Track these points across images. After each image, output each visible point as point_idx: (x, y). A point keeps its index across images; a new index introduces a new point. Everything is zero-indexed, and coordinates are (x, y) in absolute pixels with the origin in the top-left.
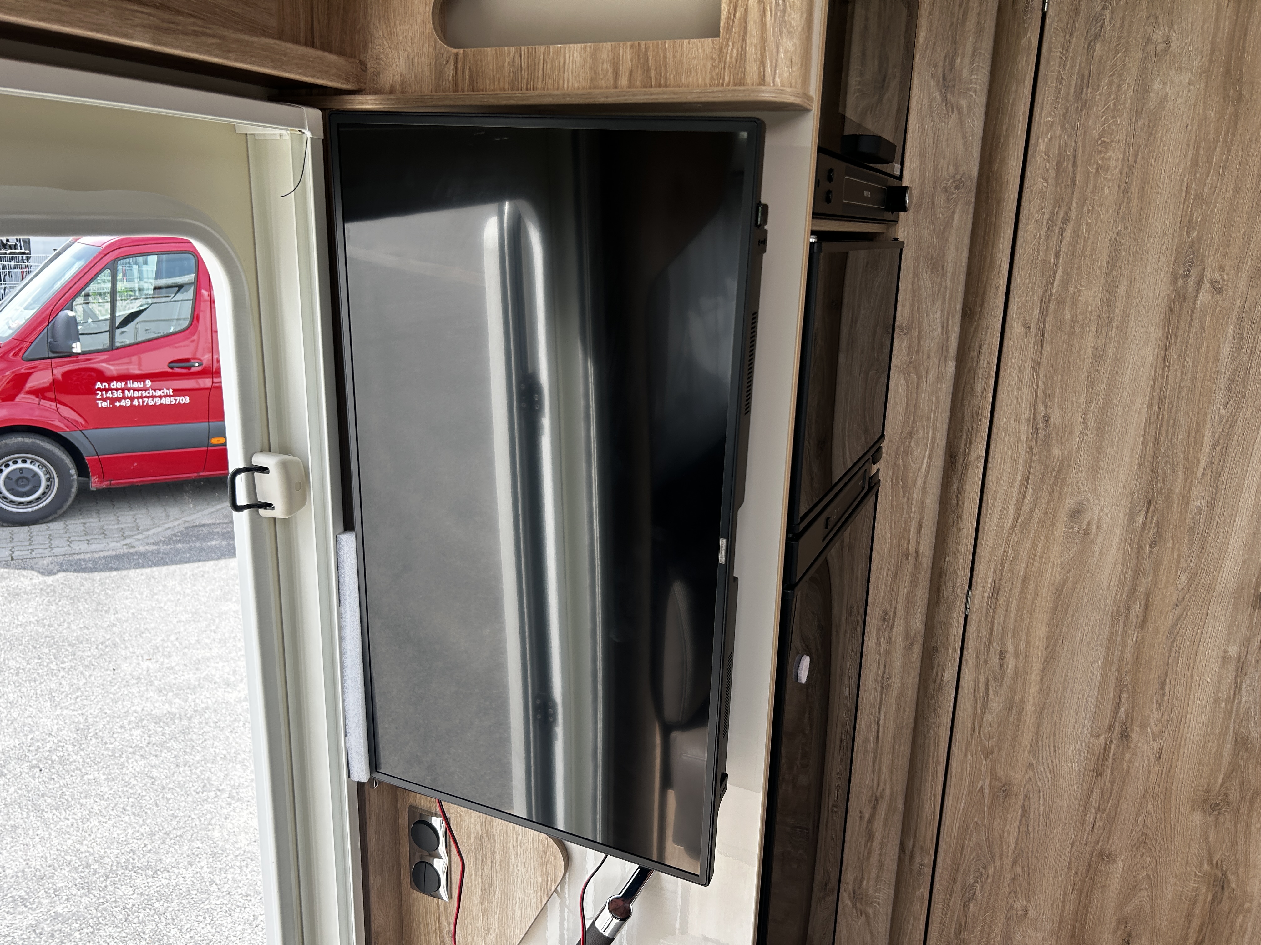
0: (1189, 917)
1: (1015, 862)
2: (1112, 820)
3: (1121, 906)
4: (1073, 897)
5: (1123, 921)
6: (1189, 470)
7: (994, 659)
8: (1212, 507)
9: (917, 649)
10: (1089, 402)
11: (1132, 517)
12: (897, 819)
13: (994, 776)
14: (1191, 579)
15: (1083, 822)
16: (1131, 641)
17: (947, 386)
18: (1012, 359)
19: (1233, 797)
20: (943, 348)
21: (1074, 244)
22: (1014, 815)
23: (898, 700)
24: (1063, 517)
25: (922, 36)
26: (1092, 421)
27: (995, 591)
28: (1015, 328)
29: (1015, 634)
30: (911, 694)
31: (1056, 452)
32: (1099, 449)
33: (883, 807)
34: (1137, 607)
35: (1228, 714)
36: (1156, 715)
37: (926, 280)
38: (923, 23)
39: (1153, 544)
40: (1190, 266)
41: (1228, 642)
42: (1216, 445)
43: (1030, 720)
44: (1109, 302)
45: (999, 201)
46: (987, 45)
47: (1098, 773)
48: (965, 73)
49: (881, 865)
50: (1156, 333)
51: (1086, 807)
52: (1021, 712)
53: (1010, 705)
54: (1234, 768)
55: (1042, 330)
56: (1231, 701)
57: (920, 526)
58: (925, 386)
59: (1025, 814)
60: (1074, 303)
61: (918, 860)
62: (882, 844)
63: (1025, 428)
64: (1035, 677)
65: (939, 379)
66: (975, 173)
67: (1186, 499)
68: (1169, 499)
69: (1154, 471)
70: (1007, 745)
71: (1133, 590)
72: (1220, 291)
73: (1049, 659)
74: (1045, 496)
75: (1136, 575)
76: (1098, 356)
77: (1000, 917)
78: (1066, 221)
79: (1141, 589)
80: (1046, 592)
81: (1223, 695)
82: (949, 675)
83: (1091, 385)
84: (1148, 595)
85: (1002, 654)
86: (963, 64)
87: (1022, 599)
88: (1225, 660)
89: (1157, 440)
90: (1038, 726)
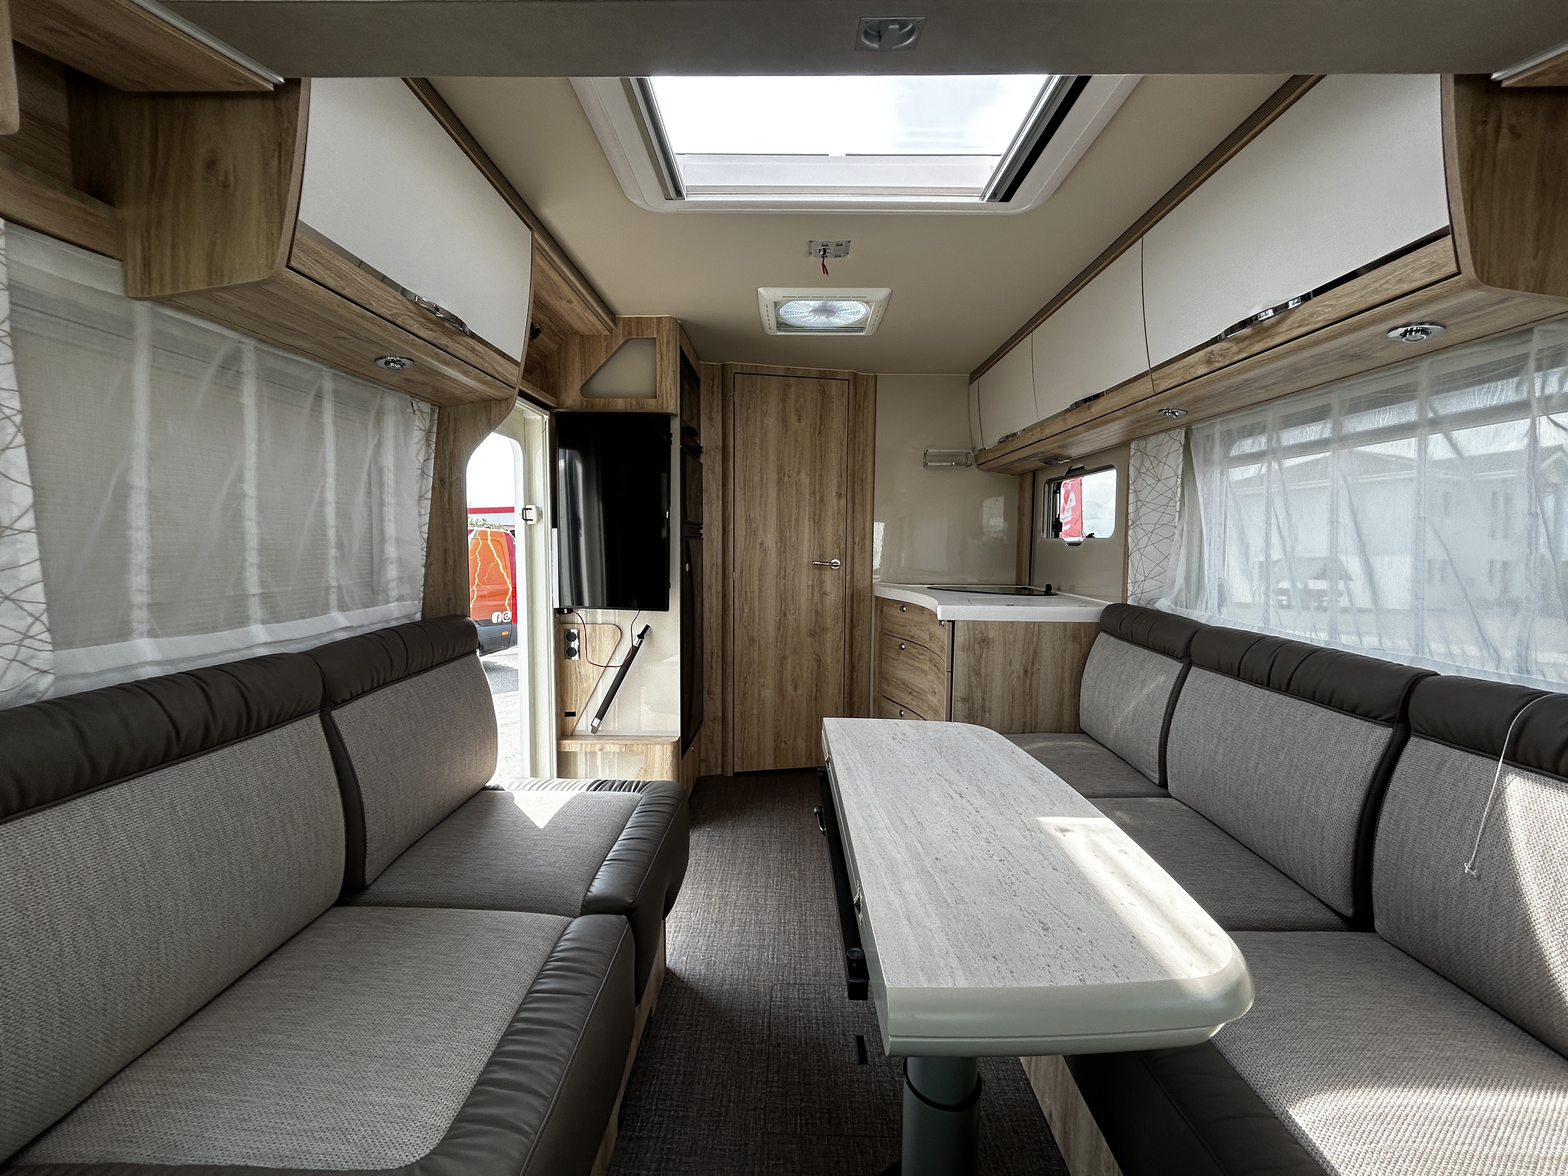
0: (812, 675)
1: (758, 666)
2: (785, 645)
3: (792, 675)
4: (777, 674)
5: (794, 680)
6: (790, 529)
7: (744, 595)
8: (797, 539)
9: (720, 596)
10: (761, 510)
11: (777, 544)
12: (720, 659)
13: (749, 636)
14: (795, 562)
15: (777, 647)
16: (782, 584)
17: (720, 509)
18: (738, 499)
19: (818, 631)
20: (718, 497)
21: (750, 464)
22: (756, 648)
23: (716, 616)
24: (758, 546)
25: (702, 406)
26: (762, 516)
27: (741, 572)
28: (737, 489)
29: (749, 585)
30: (720, 613)
31: (753, 525)
32: (765, 524)
33: (715, 657)
34: (782, 572)
35: (812, 604)
36: (793, 607)
37: (710, 476)
38: (702, 402)
39: (784, 552)
40: (781, 470)
41: (808, 581)
42: (795, 520)
43: (757, 614)
44: (762, 481)
45: (729, 452)
46: (720, 410)
47: (779, 629)
48: (715, 416)
49: (716, 679)
50: (775, 489)
51: (777, 642)
52: (754, 611)
53: (750, 609)
54: (816, 621)
55: (745, 489)
56: (812, 599)
57: (717, 554)
58: (714, 509)
59: (759, 648)
60: (753, 481)
61: (728, 671)
62: (716, 670)
63: (744, 519)
64: (756, 599)
65: (718, 506)
66: (721, 445)
67: (790, 538)
68: (786, 538)
69: (781, 529)
70: (751, 623)
71: (781, 567)
72: (790, 477)
73: (760, 592)
74: (752, 539)
75: (781, 562)
76: (761, 496)
77: (756, 686)
78: (747, 457)
79: (783, 567)
80: (756, 570)
81: (810, 598)
82: (731, 602)
83: (760, 505)
84: (785, 568)
85: (746, 592)
86: (714, 414)
87: (749, 573)
88: (808, 586)
89: (780, 521)
90: (760, 615)
